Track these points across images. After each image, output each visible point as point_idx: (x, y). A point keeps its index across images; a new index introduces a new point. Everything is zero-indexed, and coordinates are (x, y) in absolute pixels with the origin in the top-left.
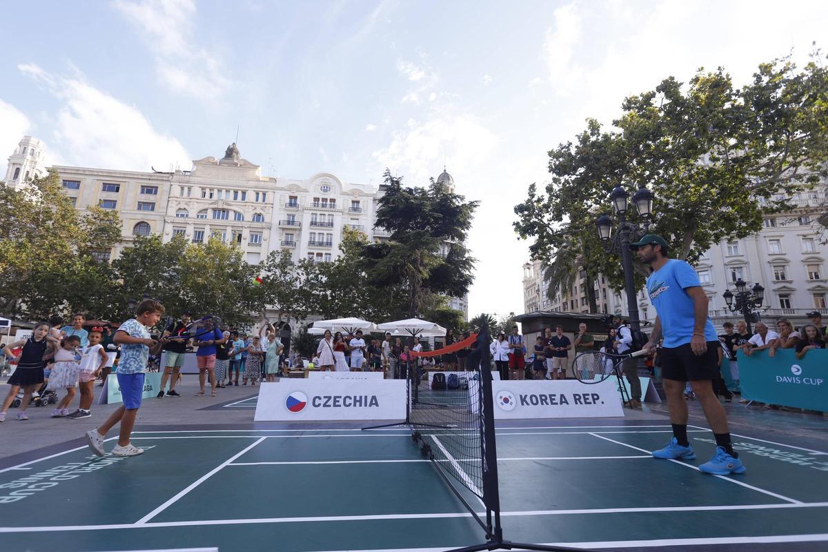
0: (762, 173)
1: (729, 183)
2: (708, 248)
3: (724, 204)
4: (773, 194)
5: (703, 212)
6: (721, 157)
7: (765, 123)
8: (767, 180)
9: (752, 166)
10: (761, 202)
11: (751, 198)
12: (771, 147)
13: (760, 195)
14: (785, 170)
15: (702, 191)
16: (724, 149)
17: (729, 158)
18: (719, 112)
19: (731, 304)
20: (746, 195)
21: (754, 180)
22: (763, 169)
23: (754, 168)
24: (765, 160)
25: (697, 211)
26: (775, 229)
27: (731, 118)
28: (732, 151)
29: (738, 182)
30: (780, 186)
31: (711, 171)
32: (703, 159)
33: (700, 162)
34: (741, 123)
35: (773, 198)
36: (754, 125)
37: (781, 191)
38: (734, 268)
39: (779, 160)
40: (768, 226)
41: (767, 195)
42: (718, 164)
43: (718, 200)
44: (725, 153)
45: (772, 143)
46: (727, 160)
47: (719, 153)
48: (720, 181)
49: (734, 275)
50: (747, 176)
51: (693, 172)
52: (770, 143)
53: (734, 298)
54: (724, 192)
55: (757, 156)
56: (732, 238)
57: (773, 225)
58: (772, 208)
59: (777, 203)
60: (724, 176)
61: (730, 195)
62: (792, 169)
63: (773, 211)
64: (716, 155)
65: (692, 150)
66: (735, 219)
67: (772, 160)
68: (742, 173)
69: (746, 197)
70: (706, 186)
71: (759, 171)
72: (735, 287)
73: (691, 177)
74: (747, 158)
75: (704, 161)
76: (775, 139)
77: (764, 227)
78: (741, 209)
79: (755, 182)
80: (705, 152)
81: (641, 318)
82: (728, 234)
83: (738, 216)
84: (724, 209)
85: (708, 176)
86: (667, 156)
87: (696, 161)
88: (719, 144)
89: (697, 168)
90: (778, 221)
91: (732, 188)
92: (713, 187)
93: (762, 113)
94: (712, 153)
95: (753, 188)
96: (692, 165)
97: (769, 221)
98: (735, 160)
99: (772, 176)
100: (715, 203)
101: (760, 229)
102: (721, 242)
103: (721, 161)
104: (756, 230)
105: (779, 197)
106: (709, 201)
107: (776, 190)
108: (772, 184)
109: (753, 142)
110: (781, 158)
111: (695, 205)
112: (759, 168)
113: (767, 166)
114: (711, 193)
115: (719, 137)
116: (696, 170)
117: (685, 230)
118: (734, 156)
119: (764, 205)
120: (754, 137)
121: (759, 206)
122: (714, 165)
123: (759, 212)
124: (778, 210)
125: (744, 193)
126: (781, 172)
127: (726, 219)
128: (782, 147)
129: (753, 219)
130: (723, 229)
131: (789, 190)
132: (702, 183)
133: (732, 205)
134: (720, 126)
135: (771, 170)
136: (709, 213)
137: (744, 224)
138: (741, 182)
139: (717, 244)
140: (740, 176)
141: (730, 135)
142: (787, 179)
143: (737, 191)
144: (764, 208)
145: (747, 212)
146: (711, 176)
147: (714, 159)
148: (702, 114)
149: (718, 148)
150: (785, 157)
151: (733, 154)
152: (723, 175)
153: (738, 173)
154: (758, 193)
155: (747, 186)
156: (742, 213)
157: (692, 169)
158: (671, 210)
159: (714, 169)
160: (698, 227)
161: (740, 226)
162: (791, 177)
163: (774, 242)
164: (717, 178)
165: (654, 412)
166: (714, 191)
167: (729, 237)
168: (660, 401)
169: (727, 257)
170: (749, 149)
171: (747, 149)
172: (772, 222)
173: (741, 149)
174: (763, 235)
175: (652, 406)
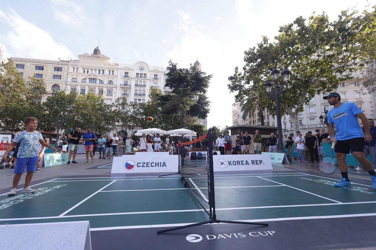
0: (340, 62)
1: (325, 67)
2: (314, 96)
3: (322, 76)
4: (344, 72)
5: (313, 80)
6: (322, 54)
7: (343, 39)
8: (342, 65)
9: (335, 59)
10: (338, 75)
11: (334, 74)
12: (344, 50)
13: (338, 72)
14: (350, 61)
15: (313, 70)
16: (323, 51)
17: (326, 55)
18: (322, 33)
19: (322, 121)
20: (332, 72)
21: (336, 65)
22: (340, 60)
23: (336, 60)
24: (341, 56)
25: (310, 80)
26: (343, 88)
27: (327, 36)
28: (327, 52)
29: (329, 66)
30: (347, 68)
31: (317, 61)
32: (314, 56)
33: (313, 57)
34: (332, 38)
35: (344, 74)
36: (337, 40)
37: (348, 70)
38: (325, 105)
39: (347, 56)
40: (341, 87)
41: (341, 72)
42: (320, 58)
43: (319, 75)
44: (324, 53)
45: (345, 48)
46: (324, 56)
47: (321, 53)
48: (321, 66)
49: (325, 108)
50: (333, 64)
51: (309, 62)
52: (344, 48)
53: (324, 119)
54: (322, 71)
55: (338, 54)
56: (325, 92)
57: (343, 86)
58: (343, 78)
59: (345, 76)
60: (323, 63)
61: (325, 72)
62: (353, 60)
63: (343, 80)
64: (320, 54)
65: (309, 51)
66: (326, 83)
67: (344, 56)
68: (331, 62)
70: (315, 68)
71: (339, 61)
72: (325, 114)
73: (308, 64)
74: (334, 55)
75: (314, 57)
76: (346, 46)
77: (339, 87)
78: (330, 79)
79: (336, 66)
80: (314, 52)
81: (283, 127)
82: (323, 90)
83: (328, 82)
84: (322, 79)
85: (316, 63)
86: (298, 54)
87: (311, 56)
88: (321, 48)
89: (311, 60)
90: (345, 84)
91: (326, 69)
92: (318, 68)
93: (341, 34)
94: (318, 53)
95: (335, 69)
96: (309, 58)
97: (342, 84)
98: (328, 56)
99: (344, 64)
100: (318, 76)
101: (337, 88)
102: (320, 94)
103: (322, 57)
104: (335, 88)
105: (347, 73)
106: (315, 75)
107: (345, 70)
108: (344, 67)
109: (337, 48)
110: (348, 55)
111: (309, 77)
112: (338, 60)
113: (342, 59)
114: (316, 71)
115: (321, 45)
116: (310, 61)
117: (304, 88)
118: (329, 54)
119: (340, 77)
120: (337, 45)
121: (337, 77)
122: (319, 58)
123: (337, 80)
124: (345, 79)
125: (331, 71)
126: (348, 61)
127: (322, 83)
128: (349, 50)
129: (334, 83)
130: (321, 88)
131: (351, 70)
132: (313, 67)
133: (326, 77)
134: (322, 40)
135: (344, 61)
136: (315, 80)
137: (330, 86)
138: (330, 67)
139: (319, 95)
140: (330, 64)
141: (326, 44)
142: (350, 65)
143: (328, 71)
144: (340, 78)
145: (332, 80)
146: (317, 64)
147: (319, 56)
148: (314, 34)
149: (321, 51)
150: (350, 55)
151: (327, 53)
152: (322, 63)
153: (329, 62)
154: (337, 72)
155: (332, 68)
156: (330, 81)
157: (309, 60)
158: (299, 79)
159: (319, 60)
160: (310, 87)
161: (328, 86)
162: (352, 64)
163: (343, 94)
164: (320, 65)
165: (286, 167)
166: (318, 70)
167: (324, 92)
168: (289, 163)
169: (322, 101)
170: (335, 51)
171: (334, 51)
172: (343, 85)
173: (331, 51)
174: (339, 91)
175: (285, 165)
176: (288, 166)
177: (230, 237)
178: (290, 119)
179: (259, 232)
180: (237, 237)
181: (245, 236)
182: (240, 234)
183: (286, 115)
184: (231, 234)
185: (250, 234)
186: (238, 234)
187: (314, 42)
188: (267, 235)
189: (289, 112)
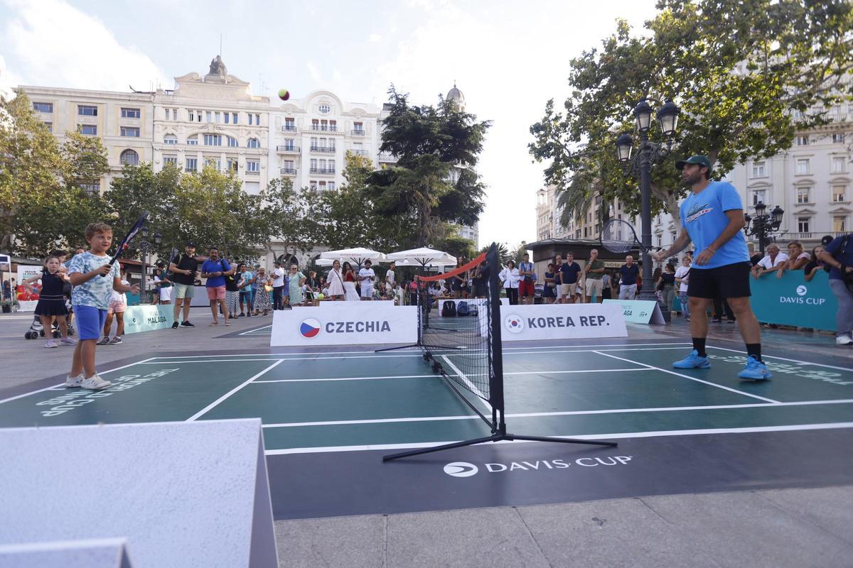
0: (802, 83)
1: (764, 95)
2: (732, 168)
3: (756, 119)
4: (809, 107)
5: (731, 129)
6: (760, 64)
7: (814, 22)
8: (806, 90)
9: (791, 75)
10: (796, 116)
11: (785, 112)
12: (816, 51)
13: (795, 108)
14: (827, 79)
15: (734, 104)
16: (764, 56)
17: (769, 66)
18: (765, 9)
19: (748, 228)
20: (780, 107)
21: (792, 91)
22: (803, 79)
23: (794, 77)
24: (805, 68)
25: (725, 128)
26: (806, 147)
27: (776, 17)
28: (772, 57)
29: (773, 94)
30: (818, 97)
31: (748, 80)
32: (740, 68)
33: (736, 72)
34: (787, 22)
35: (809, 111)
36: (801, 25)
37: (820, 104)
38: (757, 191)
39: (822, 67)
40: (799, 144)
41: (802, 108)
42: (755, 72)
43: (749, 116)
44: (765, 59)
45: (819, 46)
46: (766, 68)
47: (758, 60)
48: (755, 93)
49: (755, 198)
50: (784, 87)
51: (727, 83)
52: (816, 47)
53: (752, 222)
54: (758, 105)
55: (799, 63)
56: (759, 157)
57: (805, 142)
58: (806, 123)
59: (812, 118)
60: (760, 87)
61: (763, 108)
62: (835, 78)
63: (806, 126)
64: (754, 62)
65: (729, 56)
66: (765, 137)
67: (814, 67)
68: (780, 83)
69: (780, 111)
70: (739, 99)
71: (799, 81)
72: (754, 211)
73: (724, 88)
74: (788, 65)
75: (739, 70)
76: (822, 42)
77: (795, 144)
78: (773, 124)
79: (792, 93)
80: (741, 58)
81: (655, 243)
82: (755, 153)
83: (769, 133)
84: (755, 126)
85: (742, 87)
86: (701, 65)
87: (732, 69)
88: (759, 48)
89: (732, 78)
90: (811, 138)
91: (766, 101)
92: (746, 99)
93: (812, 9)
94: (750, 60)
95: (788, 101)
96: (726, 74)
97: (802, 139)
98: (774, 68)
99: (811, 86)
100: (745, 118)
101: (790, 147)
102: (748, 162)
103: (759, 69)
104: (785, 148)
105: (817, 111)
106: (739, 116)
107: (814, 103)
108: (810, 95)
109: (797, 47)
110: (825, 65)
111: (725, 120)
112: (799, 77)
113: (809, 74)
114: (742, 107)
115: (760, 40)
116: (730, 81)
117: (710, 149)
118: (776, 62)
119: (799, 120)
120: (800, 39)
121: (793, 121)
122: (751, 74)
123: (792, 128)
124: (812, 125)
125: (778, 106)
126: (822, 80)
127: (755, 137)
128: (828, 50)
129: (782, 137)
130: (751, 148)
131: (827, 102)
132: (736, 95)
133: (764, 120)
134: (762, 26)
135: (812, 79)
136: (738, 130)
137: (774, 142)
138: (777, 94)
139: (743, 164)
140: (777, 87)
141: (773, 37)
142: (826, 90)
143: (771, 104)
144: (798, 123)
145: (778, 128)
146: (745, 87)
147: (751, 67)
148: (744, 12)
149: (758, 54)
150: (830, 63)
151: (773, 60)
152: (758, 86)
153: (775, 83)
154: (794, 106)
155: (782, 98)
156: (774, 129)
157: (726, 79)
158: (698, 127)
159: (751, 79)
160: (724, 146)
161: (769, 144)
162: (832, 86)
163: (803, 162)
164: (752, 89)
165: (656, 332)
166: (746, 105)
167: (756, 157)
168: (665, 323)
169: (751, 179)
170: (792, 54)
171: (789, 54)
172: (804, 140)
173: (783, 54)
174: (793, 154)
175: (656, 328)
176: (662, 329)
177: (536, 467)
178: (673, 223)
179: (598, 459)
183: (662, 214)
187: (744, 31)
188: (615, 463)
189: (671, 208)
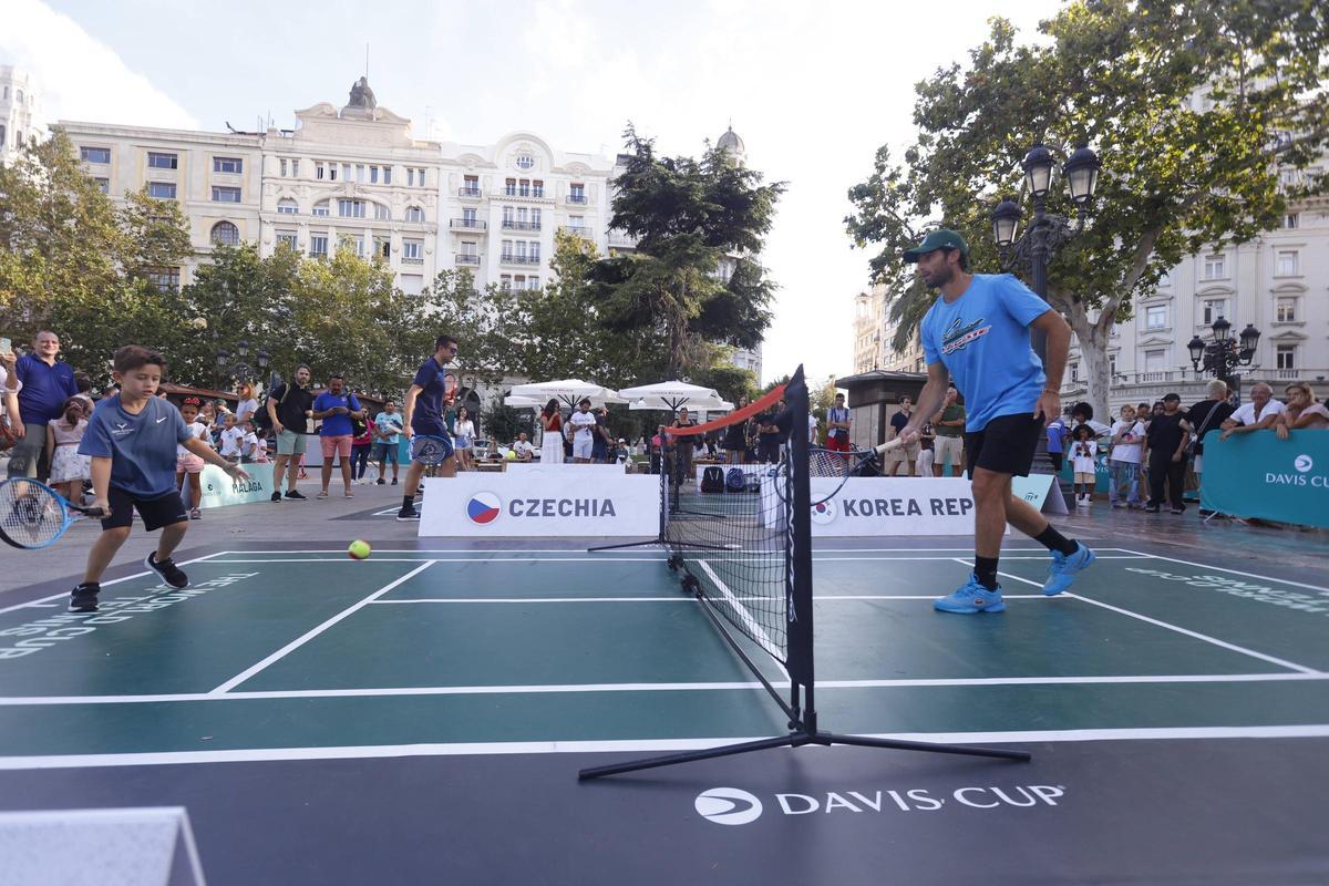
0: (1300, 122)
1: (1237, 141)
2: (1178, 261)
3: (1221, 182)
4: (1313, 161)
5: (1180, 197)
6: (1230, 90)
8: (1308, 134)
9: (1284, 108)
11: (1272, 170)
13: (1289, 162)
15: (1185, 156)
16: (1238, 76)
17: (1246, 94)
19: (1199, 359)
20: (1266, 159)
22: (1301, 116)
23: (1287, 112)
24: (1307, 98)
25: (1169, 195)
28: (1252, 79)
29: (1253, 139)
31: (1209, 118)
33: (1190, 103)
35: (1313, 169)
41: (1301, 162)
42: (1223, 104)
43: (1211, 175)
44: (1239, 82)
46: (1240, 98)
47: (1229, 84)
48: (1222, 136)
50: (1271, 128)
51: (1174, 122)
54: (1226, 162)
56: (1222, 245)
58: (1306, 188)
59: (1316, 179)
60: (1231, 127)
61: (1236, 162)
63: (1306, 193)
64: (1221, 87)
65: (1177, 78)
66: (1235, 209)
67: (1323, 97)
68: (1264, 120)
69: (1263, 168)
70: (1193, 148)
71: (1296, 118)
72: (1210, 331)
73: (1169, 130)
74: (1276, 93)
75: (1197, 102)
78: (1251, 189)
79: (1283, 139)
80: (1201, 80)
82: (1215, 239)
83: (1241, 204)
84: (1218, 192)
85: (1200, 129)
86: (1135, 89)
87: (1183, 98)
88: (1230, 65)
89: (1184, 114)
92: (1207, 148)
94: (1214, 84)
95: (1278, 150)
96: (1175, 107)
98: (1254, 98)
100: (1206, 179)
101: (1277, 227)
102: (1202, 252)
103: (1230, 99)
104: (1269, 228)
108: (1315, 141)
111: (1169, 182)
112: (1295, 113)
113: (1312, 108)
114: (1200, 161)
115: (1232, 51)
116: (1179, 118)
117: (1144, 229)
118: (1257, 88)
119: (1294, 183)
121: (1282, 185)
122: (1215, 107)
123: (1280, 196)
124: (1317, 191)
125: (1261, 160)
127: (1219, 210)
129: (1265, 210)
130: (1209, 230)
132: (1188, 142)
133: (1234, 184)
135: (1318, 116)
136: (1193, 197)
137: (1249, 219)
138: (1259, 140)
140: (1259, 127)
143: (1249, 157)
144: (1291, 189)
145: (1260, 195)
146: (1205, 128)
147: (1216, 96)
149: (1228, 74)
151: (1253, 85)
152: (1227, 127)
153: (1256, 122)
154: (1287, 160)
155: (1269, 147)
156: (1252, 197)
157: (1173, 116)
158: (1125, 194)
159: (1215, 114)
160: (1168, 224)
161: (1241, 222)
164: (1216, 132)
166: (1208, 157)
167: (1216, 244)
168: (1067, 512)
170: (1284, 74)
171: (1280, 73)
173: (1268, 75)
176: (1064, 521)
177: (877, 806)
179: (996, 790)
180: (904, 807)
181: (938, 805)
182: (915, 794)
184: (879, 794)
185: (958, 795)
186: (910, 794)
188: (1033, 802)
